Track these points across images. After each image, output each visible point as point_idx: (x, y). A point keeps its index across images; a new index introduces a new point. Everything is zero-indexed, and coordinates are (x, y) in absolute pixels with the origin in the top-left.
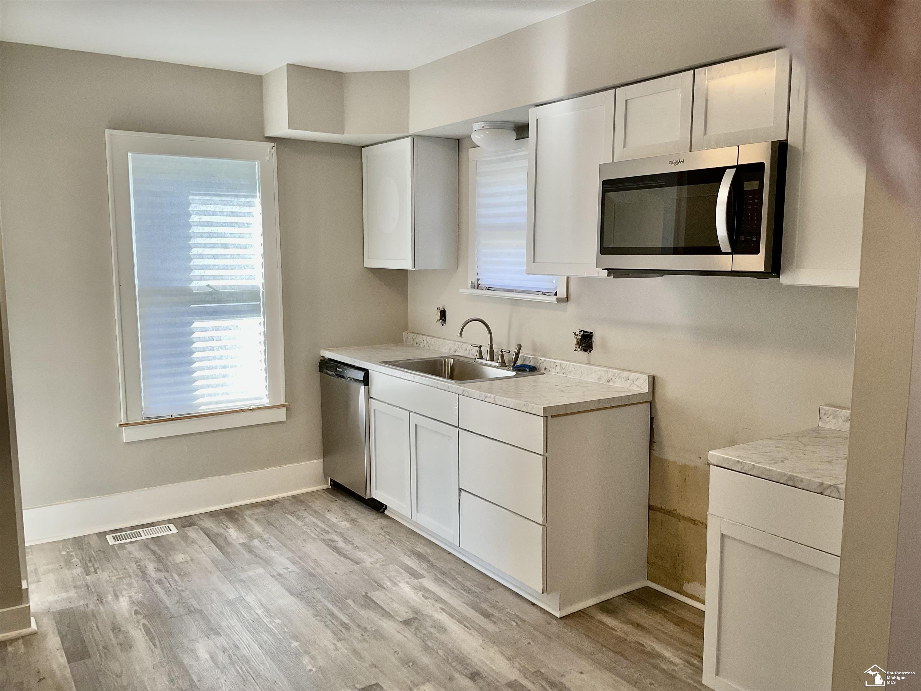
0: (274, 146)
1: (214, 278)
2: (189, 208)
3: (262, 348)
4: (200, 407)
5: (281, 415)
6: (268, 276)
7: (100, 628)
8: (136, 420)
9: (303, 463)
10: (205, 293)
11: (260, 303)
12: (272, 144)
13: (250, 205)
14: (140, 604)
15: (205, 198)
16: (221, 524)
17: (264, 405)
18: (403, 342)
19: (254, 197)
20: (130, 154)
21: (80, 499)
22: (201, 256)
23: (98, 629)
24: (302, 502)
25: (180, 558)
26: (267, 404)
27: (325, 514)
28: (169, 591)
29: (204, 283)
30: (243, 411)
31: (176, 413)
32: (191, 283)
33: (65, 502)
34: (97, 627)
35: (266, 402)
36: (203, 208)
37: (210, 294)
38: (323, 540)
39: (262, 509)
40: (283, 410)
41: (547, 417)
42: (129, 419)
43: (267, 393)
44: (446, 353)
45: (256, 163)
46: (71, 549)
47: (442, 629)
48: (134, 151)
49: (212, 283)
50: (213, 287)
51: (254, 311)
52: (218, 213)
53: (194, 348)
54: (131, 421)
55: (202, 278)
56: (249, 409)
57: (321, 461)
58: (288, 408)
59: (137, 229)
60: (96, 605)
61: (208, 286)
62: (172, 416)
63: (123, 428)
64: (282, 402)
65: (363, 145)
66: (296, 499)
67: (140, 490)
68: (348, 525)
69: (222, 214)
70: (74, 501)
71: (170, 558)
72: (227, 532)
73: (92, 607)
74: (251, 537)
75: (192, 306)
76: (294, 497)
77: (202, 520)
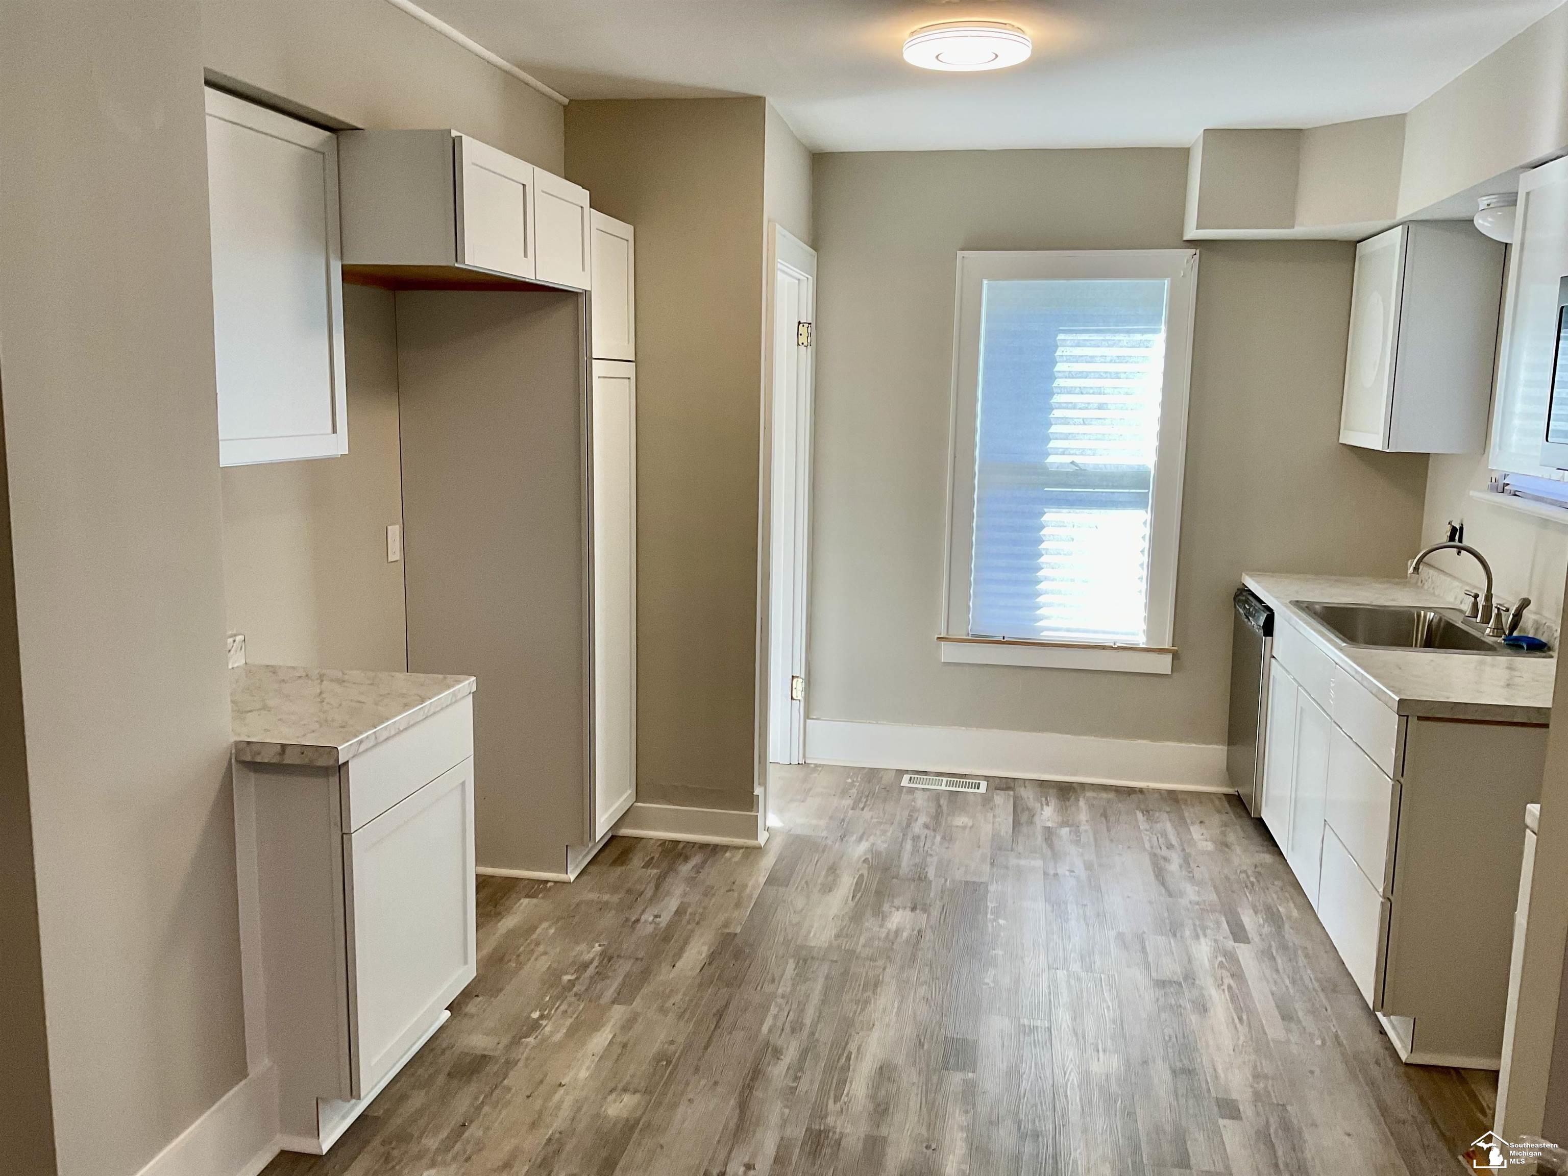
0: (1195, 254)
1: (1083, 452)
2: (1055, 352)
3: (1145, 559)
4: (1042, 631)
5: (1164, 664)
6: (1163, 452)
7: (818, 865)
8: (959, 635)
9: (1194, 745)
10: (1067, 473)
11: (1148, 492)
12: (1193, 251)
13: (1146, 345)
14: (878, 854)
15: (1081, 338)
16: (1044, 799)
17: (1139, 644)
18: (1406, 577)
19: (1155, 331)
20: (985, 282)
21: (885, 722)
22: (1065, 421)
23: (816, 865)
24: (1176, 801)
25: (961, 820)
26: (1143, 644)
27: (1193, 823)
28: (918, 851)
29: (1067, 459)
30: (1104, 648)
31: (1010, 635)
32: (1047, 458)
33: (868, 721)
34: (817, 861)
35: (1141, 641)
36: (1078, 351)
37: (1075, 474)
38: (1153, 856)
39: (1112, 795)
40: (1168, 658)
41: (1408, 717)
42: (950, 633)
43: (1145, 627)
44: (1449, 603)
45: (1166, 281)
46: (859, 779)
47: (1202, 1008)
48: (991, 278)
49: (1079, 460)
50: (1080, 465)
51: (1138, 502)
52: (1099, 358)
53: (1044, 549)
54: (952, 635)
55: (1064, 452)
56: (1112, 647)
57: (1226, 748)
58: (1176, 656)
59: (987, 382)
60: (834, 842)
61: (1073, 463)
62: (1004, 638)
63: (943, 643)
64: (1167, 645)
65: (1358, 239)
66: (1173, 797)
67: (956, 727)
68: (1210, 846)
69: (1104, 359)
70: (877, 723)
71: (949, 818)
72: (1042, 809)
73: (829, 842)
74: (1065, 824)
75: (1046, 489)
76: (1171, 793)
77: (1025, 787)
